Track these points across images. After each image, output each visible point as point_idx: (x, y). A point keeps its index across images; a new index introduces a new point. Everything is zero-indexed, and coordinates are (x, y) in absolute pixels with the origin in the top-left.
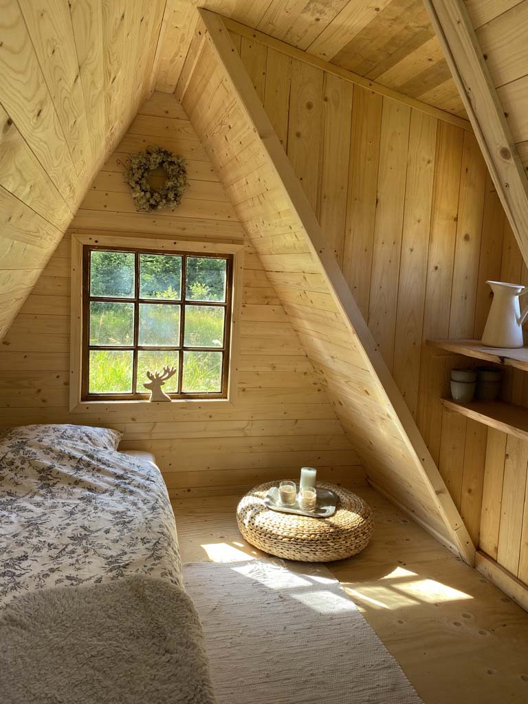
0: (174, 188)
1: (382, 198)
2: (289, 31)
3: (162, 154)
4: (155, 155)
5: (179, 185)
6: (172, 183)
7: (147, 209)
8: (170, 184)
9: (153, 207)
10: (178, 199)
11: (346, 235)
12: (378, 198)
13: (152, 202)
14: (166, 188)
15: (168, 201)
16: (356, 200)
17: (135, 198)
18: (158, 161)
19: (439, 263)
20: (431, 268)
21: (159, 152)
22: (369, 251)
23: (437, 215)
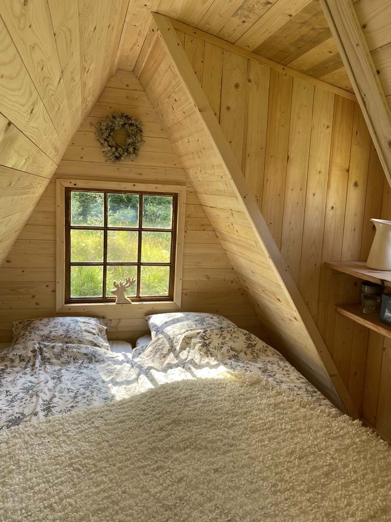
0: (133, 144)
1: (292, 155)
2: (221, 29)
3: (124, 118)
4: (118, 119)
5: (137, 142)
6: (132, 140)
7: (113, 160)
8: (130, 141)
9: (118, 158)
10: (136, 152)
11: (265, 184)
12: (289, 155)
13: (117, 154)
14: (127, 144)
15: (129, 153)
16: (272, 157)
17: (103, 152)
18: (121, 123)
19: (335, 204)
20: (329, 208)
21: (122, 116)
22: (282, 197)
23: (333, 168)
